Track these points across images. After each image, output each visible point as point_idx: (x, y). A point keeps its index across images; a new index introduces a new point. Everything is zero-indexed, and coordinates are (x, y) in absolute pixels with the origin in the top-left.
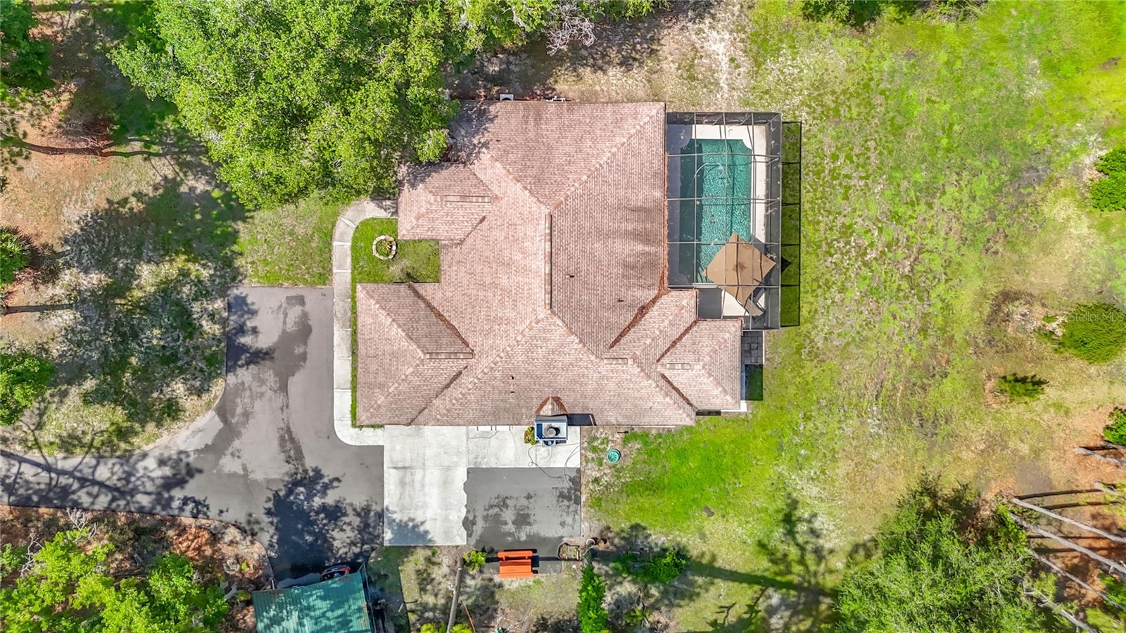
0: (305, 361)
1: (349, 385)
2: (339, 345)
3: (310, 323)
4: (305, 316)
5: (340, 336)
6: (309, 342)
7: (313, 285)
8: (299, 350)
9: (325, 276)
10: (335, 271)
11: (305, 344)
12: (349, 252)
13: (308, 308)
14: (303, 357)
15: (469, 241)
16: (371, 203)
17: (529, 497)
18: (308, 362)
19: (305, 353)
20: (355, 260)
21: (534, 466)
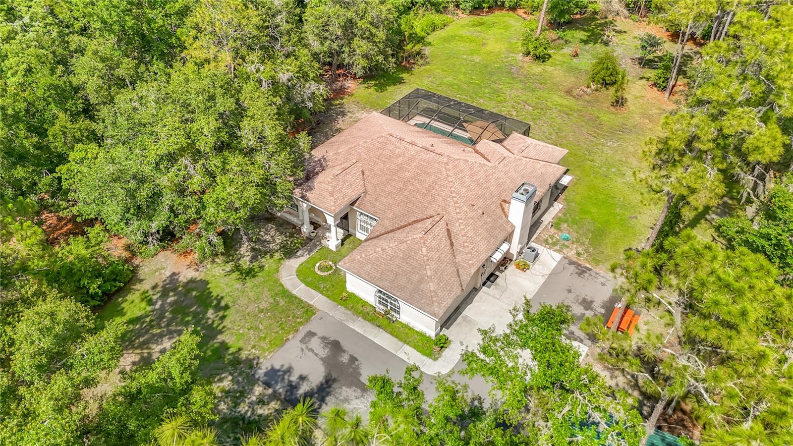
0: (357, 360)
1: (401, 343)
2: (365, 331)
3: (332, 339)
4: (324, 338)
5: (360, 327)
6: (345, 348)
7: (307, 320)
8: (345, 359)
9: (309, 311)
10: (311, 303)
11: (344, 351)
12: (308, 288)
13: (320, 334)
14: (353, 359)
15: (369, 186)
16: (291, 260)
17: (570, 291)
18: (359, 358)
19: (351, 356)
20: (316, 288)
21: (546, 277)
